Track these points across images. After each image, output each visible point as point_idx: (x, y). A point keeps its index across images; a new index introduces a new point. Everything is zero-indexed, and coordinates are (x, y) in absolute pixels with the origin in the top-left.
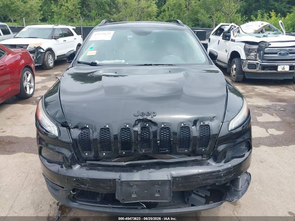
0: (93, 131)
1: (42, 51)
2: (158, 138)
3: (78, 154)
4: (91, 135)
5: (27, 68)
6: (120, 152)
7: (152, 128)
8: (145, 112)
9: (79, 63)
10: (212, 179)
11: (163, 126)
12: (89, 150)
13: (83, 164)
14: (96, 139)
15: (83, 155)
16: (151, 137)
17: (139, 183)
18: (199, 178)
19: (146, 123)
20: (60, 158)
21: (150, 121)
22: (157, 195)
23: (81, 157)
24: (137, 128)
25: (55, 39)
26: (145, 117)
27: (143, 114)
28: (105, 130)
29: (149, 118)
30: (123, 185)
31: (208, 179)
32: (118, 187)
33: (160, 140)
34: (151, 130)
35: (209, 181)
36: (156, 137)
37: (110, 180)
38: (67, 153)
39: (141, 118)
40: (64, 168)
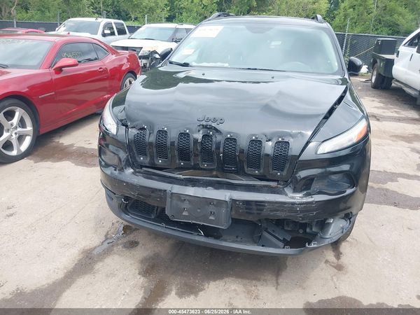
0: (150, 134)
1: (157, 56)
2: (221, 150)
3: (133, 157)
4: (147, 137)
5: (131, 75)
6: (177, 161)
7: (216, 137)
8: (211, 117)
9: (171, 63)
10: (282, 210)
11: (229, 136)
12: (144, 154)
13: (137, 170)
14: (152, 143)
15: (137, 158)
16: (213, 149)
17: (191, 198)
18: (265, 206)
19: (210, 131)
20: (116, 161)
21: (215, 129)
22: (212, 218)
23: (136, 161)
24: (199, 136)
25: (176, 42)
26: (210, 123)
27: (208, 120)
28: (162, 133)
29: (214, 125)
30: (174, 198)
31: (277, 211)
32: (169, 200)
33: (223, 153)
34: (214, 140)
35: (278, 213)
36: (219, 149)
37: (160, 190)
38: (123, 155)
39: (204, 123)
40: (118, 171)
